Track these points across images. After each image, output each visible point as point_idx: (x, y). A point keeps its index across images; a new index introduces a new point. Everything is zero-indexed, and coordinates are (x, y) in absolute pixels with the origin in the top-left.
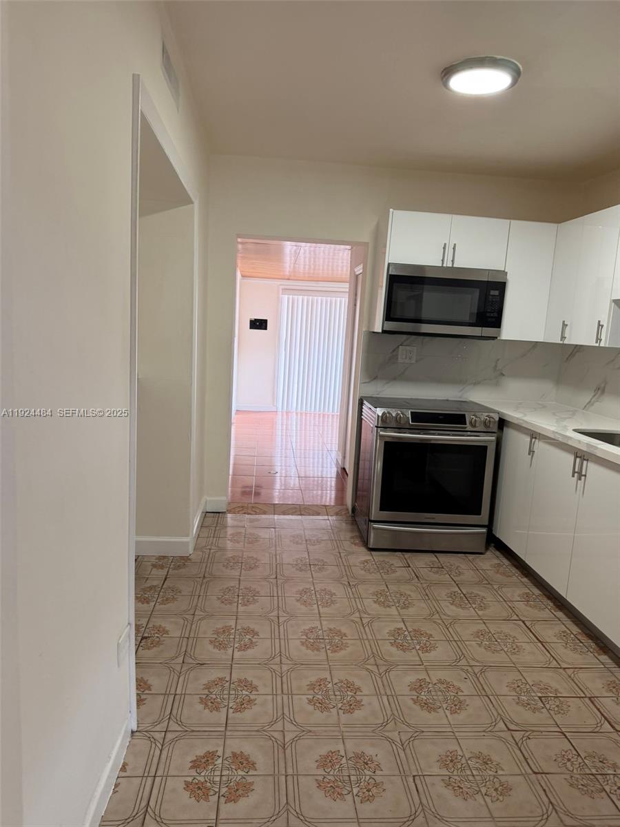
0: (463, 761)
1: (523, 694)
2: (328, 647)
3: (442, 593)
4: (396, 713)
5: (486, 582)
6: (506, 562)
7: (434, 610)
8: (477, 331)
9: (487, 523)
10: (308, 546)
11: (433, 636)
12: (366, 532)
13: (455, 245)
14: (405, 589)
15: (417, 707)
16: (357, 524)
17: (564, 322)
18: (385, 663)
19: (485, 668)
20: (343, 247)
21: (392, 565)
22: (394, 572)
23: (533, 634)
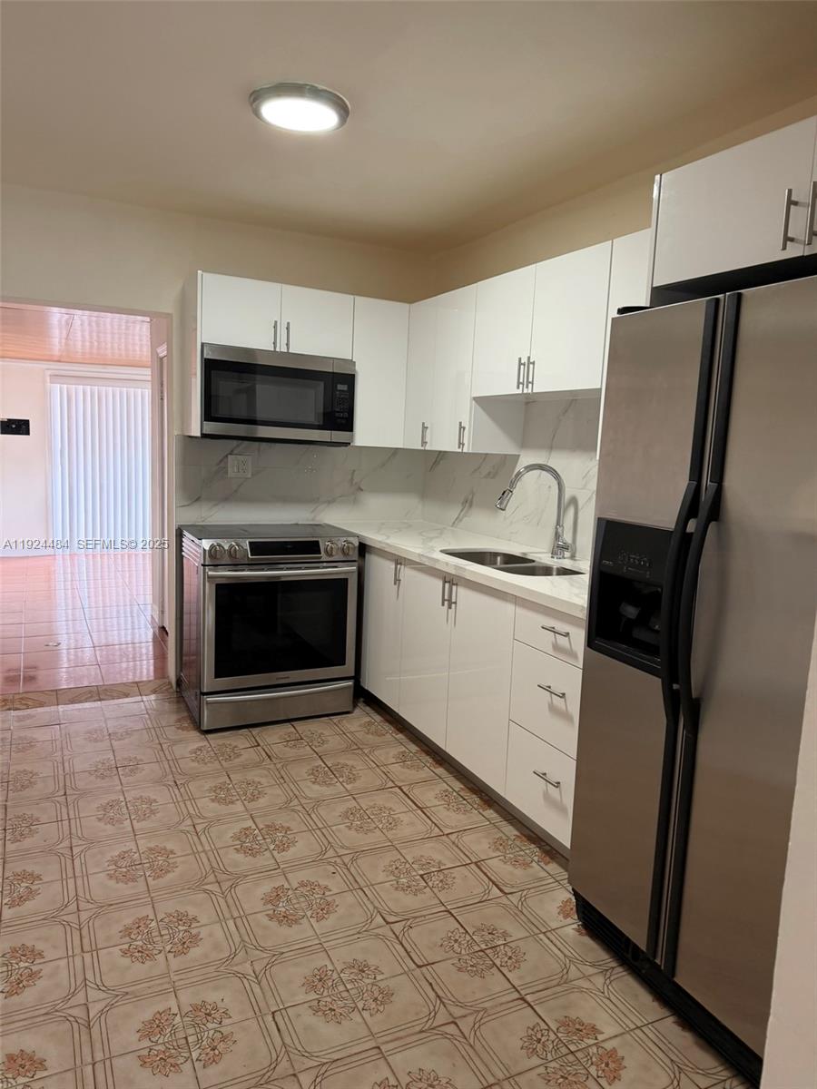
0: (335, 976)
1: (402, 876)
2: (148, 874)
3: (301, 771)
4: (246, 939)
5: (355, 747)
6: (378, 718)
7: (291, 794)
8: (325, 435)
9: (353, 674)
10: (113, 742)
11: (292, 828)
12: (197, 709)
13: (288, 324)
14: (253, 775)
15: (274, 924)
16: (184, 701)
17: (423, 424)
18: (230, 877)
19: (357, 854)
20: (139, 318)
21: (236, 747)
22: (239, 756)
23: (412, 801)
